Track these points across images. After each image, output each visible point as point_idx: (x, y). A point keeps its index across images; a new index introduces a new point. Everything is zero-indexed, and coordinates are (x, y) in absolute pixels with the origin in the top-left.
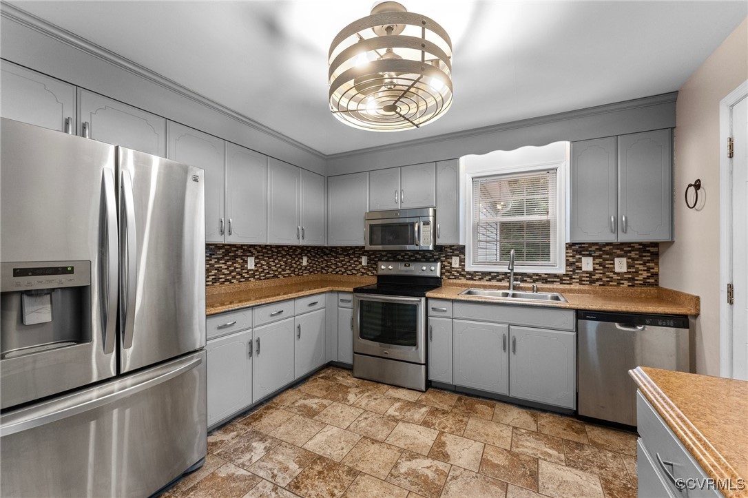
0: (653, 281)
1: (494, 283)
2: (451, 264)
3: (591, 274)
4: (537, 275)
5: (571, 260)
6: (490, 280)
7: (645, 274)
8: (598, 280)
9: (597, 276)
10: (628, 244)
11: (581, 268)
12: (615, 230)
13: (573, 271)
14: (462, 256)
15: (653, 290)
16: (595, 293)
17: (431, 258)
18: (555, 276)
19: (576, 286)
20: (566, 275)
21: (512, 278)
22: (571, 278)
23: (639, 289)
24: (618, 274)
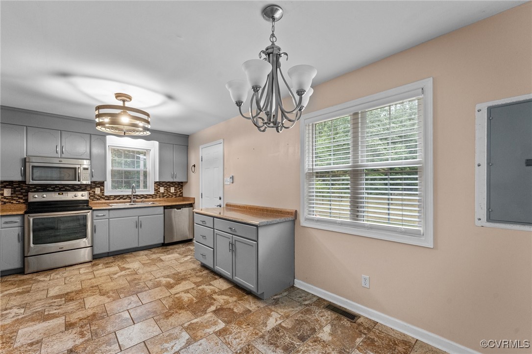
0: (181, 195)
1: (121, 200)
2: (94, 192)
3: (163, 193)
4: (142, 195)
5: (156, 188)
6: (119, 199)
7: (179, 193)
8: (165, 196)
9: (165, 194)
10: (175, 182)
11: (159, 192)
12: (173, 178)
13: (157, 193)
14: (102, 188)
15: (181, 198)
16: (165, 201)
18: (150, 195)
19: (158, 199)
20: (154, 195)
21: (132, 197)
22: (156, 196)
23: (177, 198)
24: (171, 193)
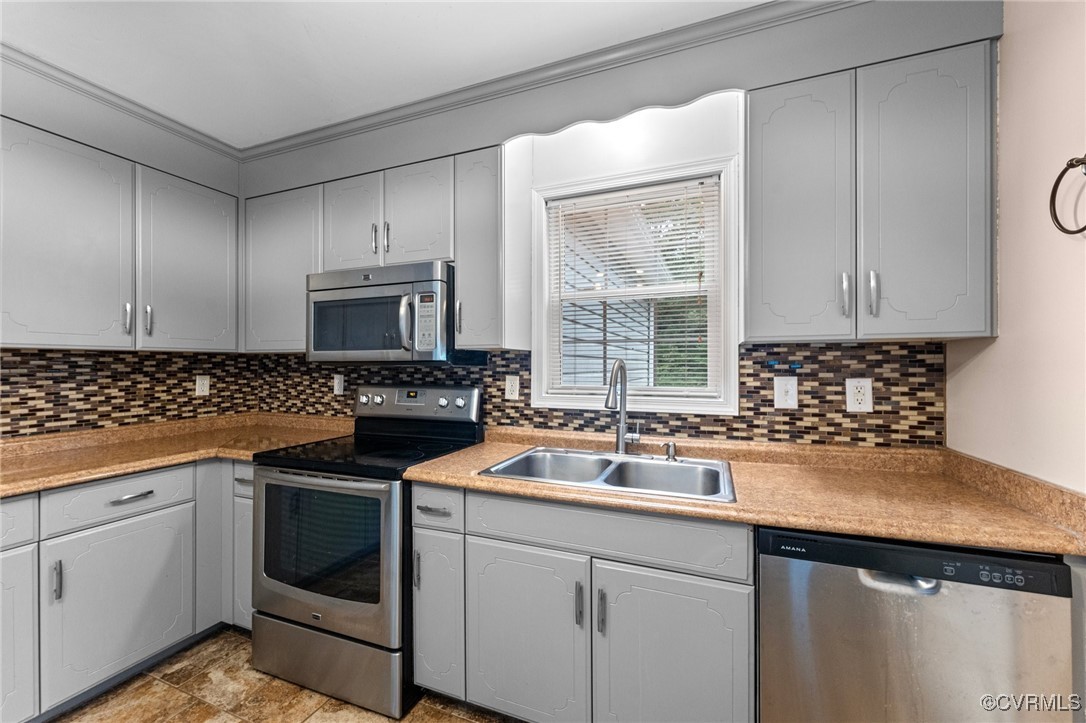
0: (931, 433)
1: (590, 435)
2: (503, 391)
3: (793, 416)
4: (678, 417)
5: (751, 383)
6: (580, 428)
7: (915, 418)
8: (808, 430)
9: (807, 422)
10: (876, 346)
11: (770, 403)
12: (851, 310)
13: (756, 410)
14: (525, 374)
15: (932, 456)
16: (803, 460)
17: (464, 378)
18: (717, 420)
19: (761, 445)
20: (740, 418)
21: (622, 425)
22: (751, 426)
23: (899, 453)
24: (853, 417)
